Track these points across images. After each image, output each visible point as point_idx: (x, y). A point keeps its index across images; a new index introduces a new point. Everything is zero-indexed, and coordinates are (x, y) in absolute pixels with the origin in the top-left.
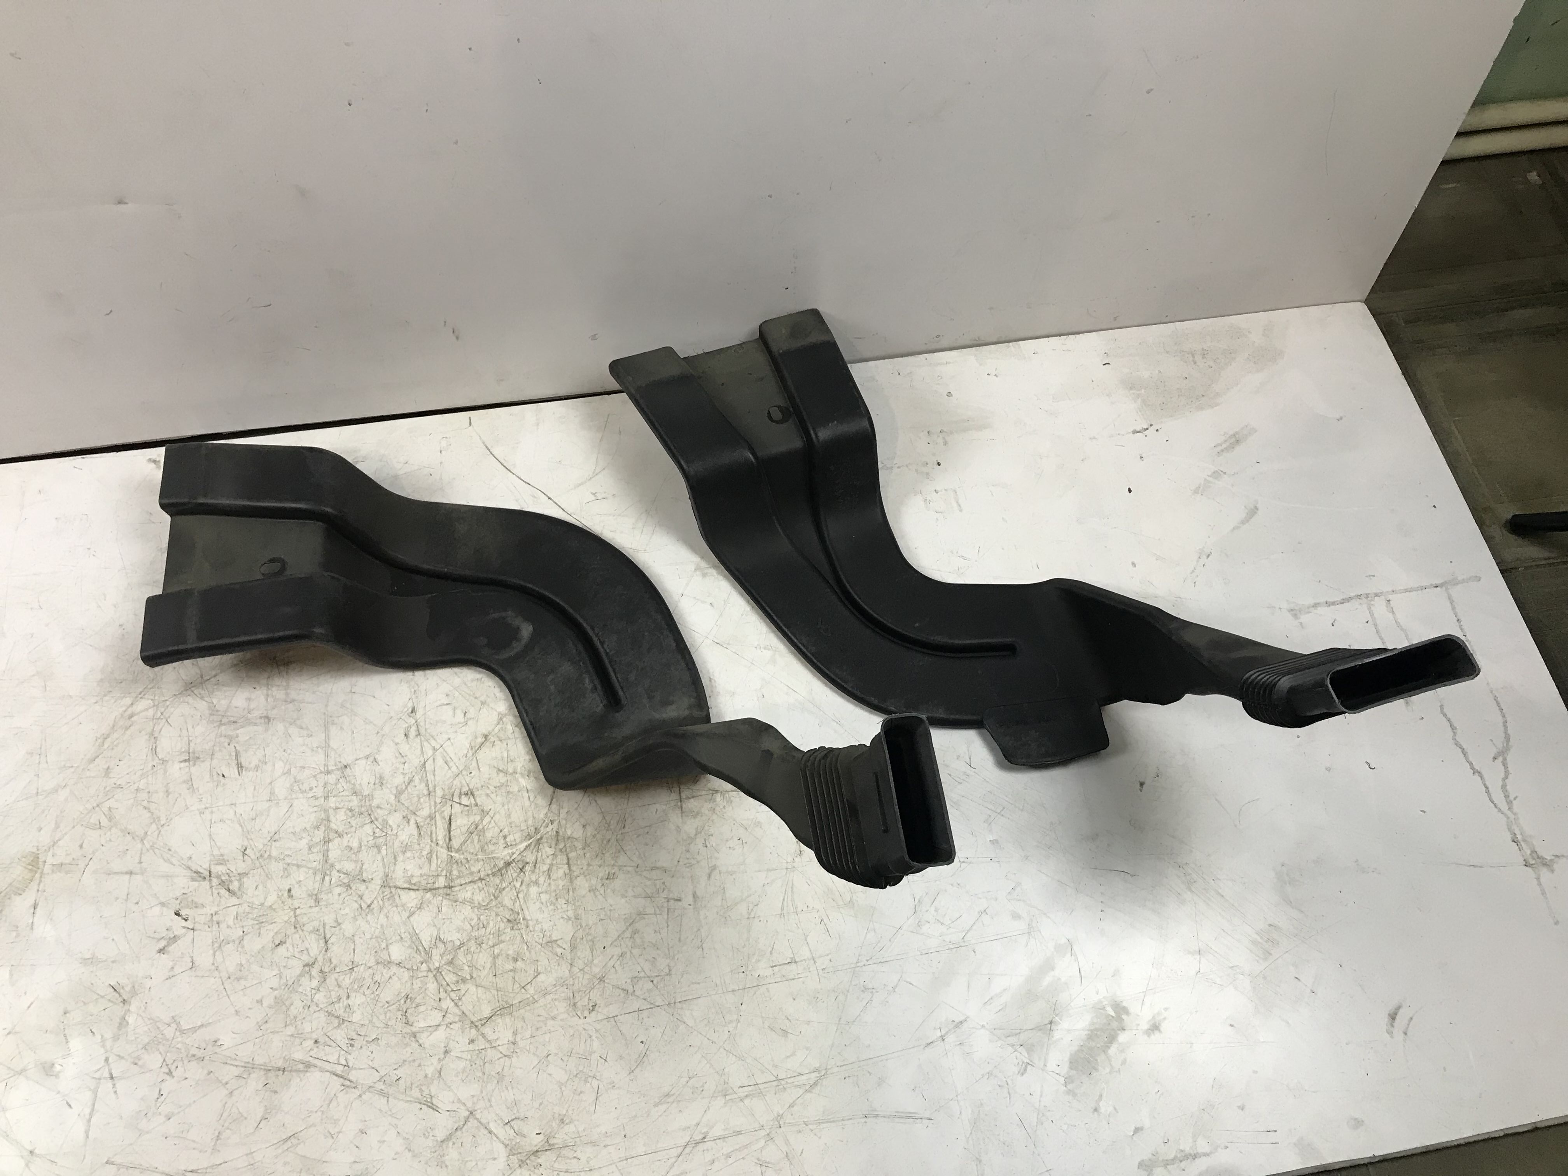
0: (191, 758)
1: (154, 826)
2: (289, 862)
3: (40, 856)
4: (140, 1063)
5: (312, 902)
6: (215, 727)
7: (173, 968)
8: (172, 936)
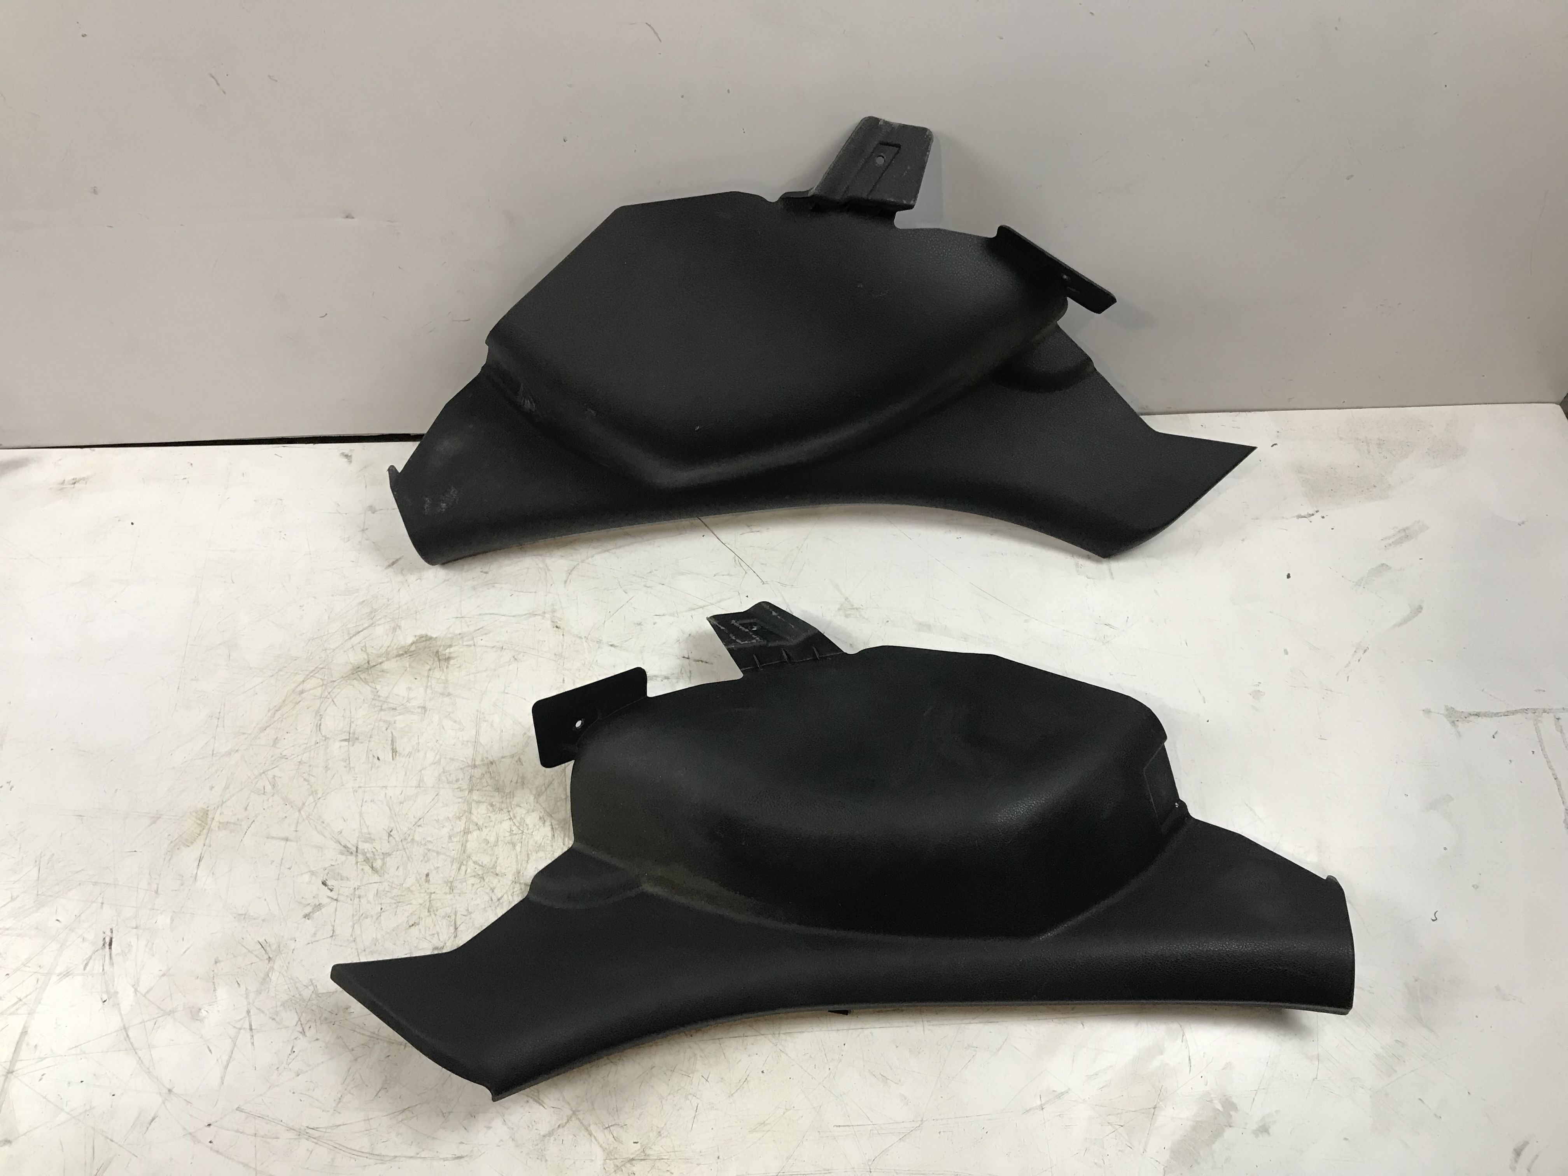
0: (351, 739)
1: (311, 799)
2: (430, 848)
3: (209, 813)
4: (277, 1019)
5: (447, 890)
6: (375, 712)
7: (315, 934)
8: (318, 904)
